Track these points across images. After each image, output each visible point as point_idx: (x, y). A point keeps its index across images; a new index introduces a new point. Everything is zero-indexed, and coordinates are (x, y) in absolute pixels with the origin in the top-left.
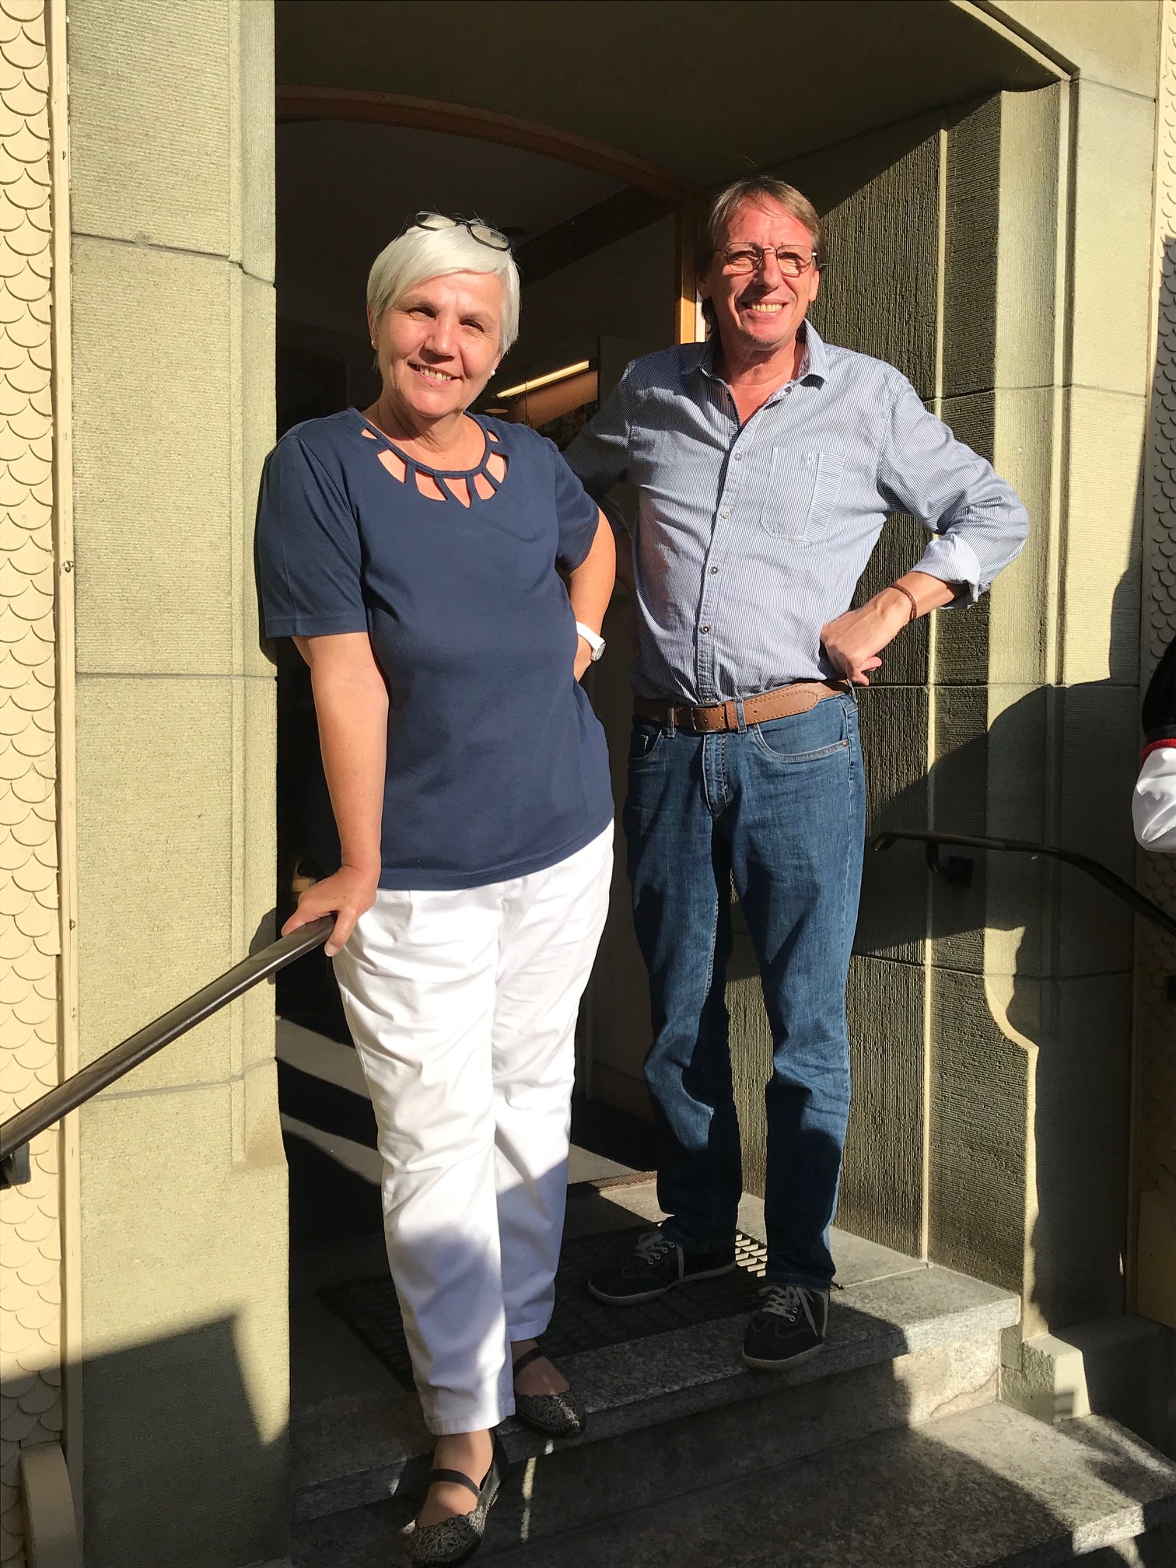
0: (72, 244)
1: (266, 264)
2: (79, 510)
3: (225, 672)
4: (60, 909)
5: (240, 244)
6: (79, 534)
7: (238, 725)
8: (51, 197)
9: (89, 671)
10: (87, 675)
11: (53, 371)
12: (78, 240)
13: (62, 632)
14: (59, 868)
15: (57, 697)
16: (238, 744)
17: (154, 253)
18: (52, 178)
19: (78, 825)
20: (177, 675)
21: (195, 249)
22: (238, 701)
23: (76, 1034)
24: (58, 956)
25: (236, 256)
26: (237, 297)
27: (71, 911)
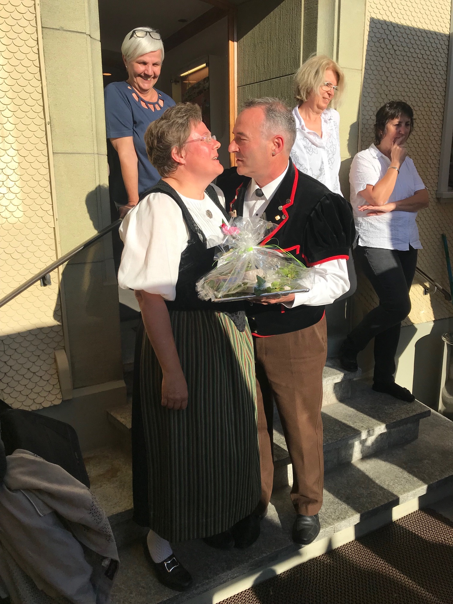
0: (42, 30)
1: (97, 35)
2: (50, 108)
3: (92, 152)
4: (53, 215)
5: (89, 29)
6: (51, 114)
7: (97, 167)
8: (36, 17)
9: (56, 152)
10: (56, 153)
11: (40, 67)
12: (44, 29)
13: (48, 141)
14: (52, 205)
15: (48, 159)
16: (97, 173)
17: (65, 32)
18: (35, 12)
19: (56, 194)
20: (80, 153)
21: (76, 31)
22: (96, 161)
23: (60, 248)
24: (54, 228)
25: (88, 33)
26: (89, 45)
27: (56, 216)
